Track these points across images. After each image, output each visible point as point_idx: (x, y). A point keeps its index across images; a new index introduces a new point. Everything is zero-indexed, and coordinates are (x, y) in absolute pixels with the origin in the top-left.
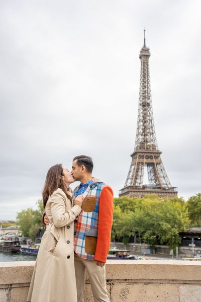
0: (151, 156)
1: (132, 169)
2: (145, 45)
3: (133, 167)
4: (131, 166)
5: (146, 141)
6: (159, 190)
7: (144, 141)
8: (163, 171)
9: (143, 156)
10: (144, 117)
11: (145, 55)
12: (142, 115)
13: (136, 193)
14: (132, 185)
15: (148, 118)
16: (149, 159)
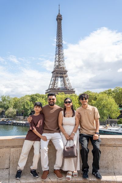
0: (62, 73)
1: (52, 79)
2: (59, 14)
3: (53, 78)
4: (52, 78)
5: (60, 65)
6: (66, 90)
7: (59, 65)
8: (68, 80)
9: (58, 73)
10: (59, 53)
11: (59, 19)
12: (58, 51)
13: (54, 92)
14: (52, 88)
15: (61, 53)
16: (61, 75)
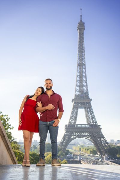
0: (84, 102)
2: (81, 20)
9: (78, 102)
